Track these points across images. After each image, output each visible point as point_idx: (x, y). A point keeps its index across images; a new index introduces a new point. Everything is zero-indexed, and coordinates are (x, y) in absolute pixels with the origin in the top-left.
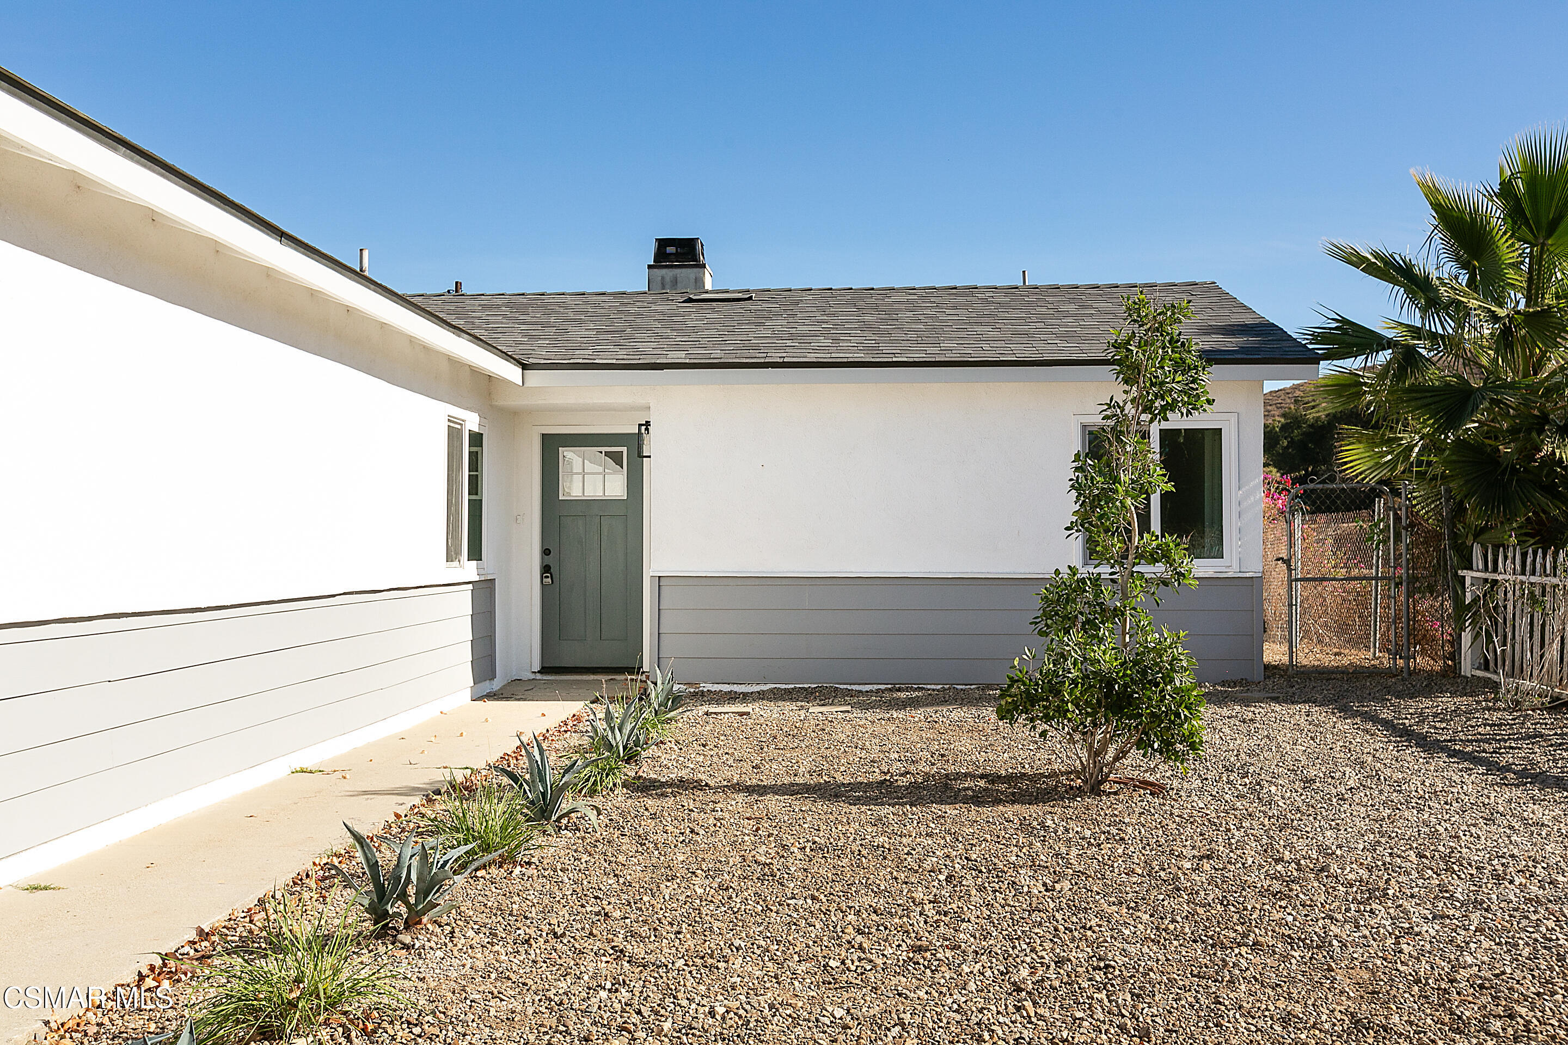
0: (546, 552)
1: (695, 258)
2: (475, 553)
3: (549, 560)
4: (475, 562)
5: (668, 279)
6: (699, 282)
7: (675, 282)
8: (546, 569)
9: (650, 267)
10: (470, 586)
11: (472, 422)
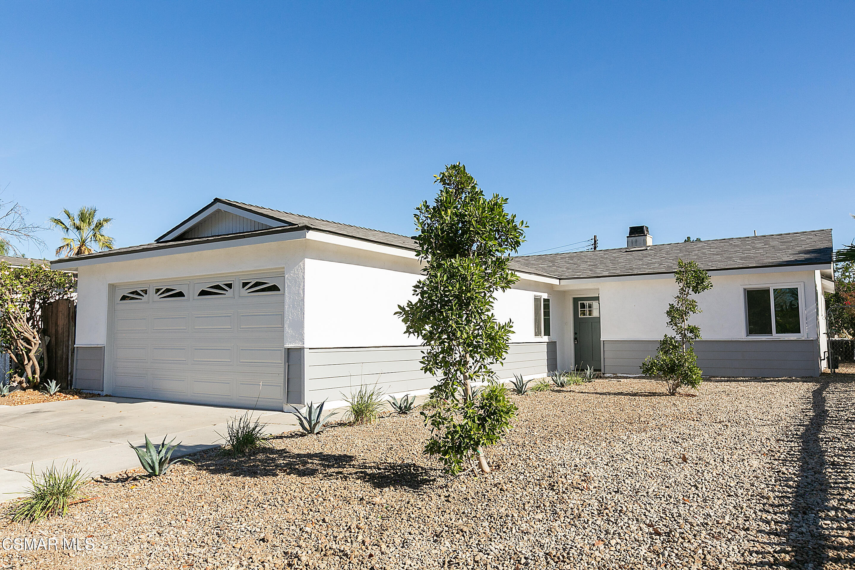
0: (575, 334)
1: (643, 233)
2: (547, 332)
3: (577, 336)
4: (547, 337)
5: (634, 241)
6: (645, 242)
7: (636, 241)
8: (575, 339)
9: (627, 237)
10: (546, 343)
11: (545, 296)
